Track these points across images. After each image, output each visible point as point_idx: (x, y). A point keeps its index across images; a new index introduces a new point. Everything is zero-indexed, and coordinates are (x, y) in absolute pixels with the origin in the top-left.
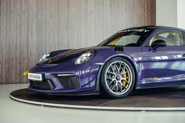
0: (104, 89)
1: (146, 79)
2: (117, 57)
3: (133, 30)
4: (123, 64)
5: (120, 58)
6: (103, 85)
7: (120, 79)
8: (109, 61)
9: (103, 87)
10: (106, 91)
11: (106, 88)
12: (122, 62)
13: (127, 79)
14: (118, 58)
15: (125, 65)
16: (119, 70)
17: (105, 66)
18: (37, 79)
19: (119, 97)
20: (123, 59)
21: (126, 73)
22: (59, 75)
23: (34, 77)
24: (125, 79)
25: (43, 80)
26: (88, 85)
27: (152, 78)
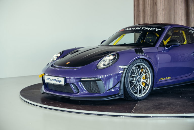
0: (128, 92)
1: (162, 79)
2: (138, 60)
3: (143, 28)
4: (143, 66)
5: (141, 60)
6: (127, 88)
7: (141, 81)
8: (131, 64)
9: (127, 90)
10: (129, 94)
11: (129, 91)
12: (142, 64)
13: (147, 81)
14: (140, 60)
15: (145, 66)
16: (140, 72)
17: (128, 69)
18: (58, 83)
19: (140, 99)
20: (144, 61)
21: (145, 75)
22: (82, 79)
23: (54, 81)
24: (145, 81)
25: (65, 84)
26: (112, 89)
27: (167, 78)
